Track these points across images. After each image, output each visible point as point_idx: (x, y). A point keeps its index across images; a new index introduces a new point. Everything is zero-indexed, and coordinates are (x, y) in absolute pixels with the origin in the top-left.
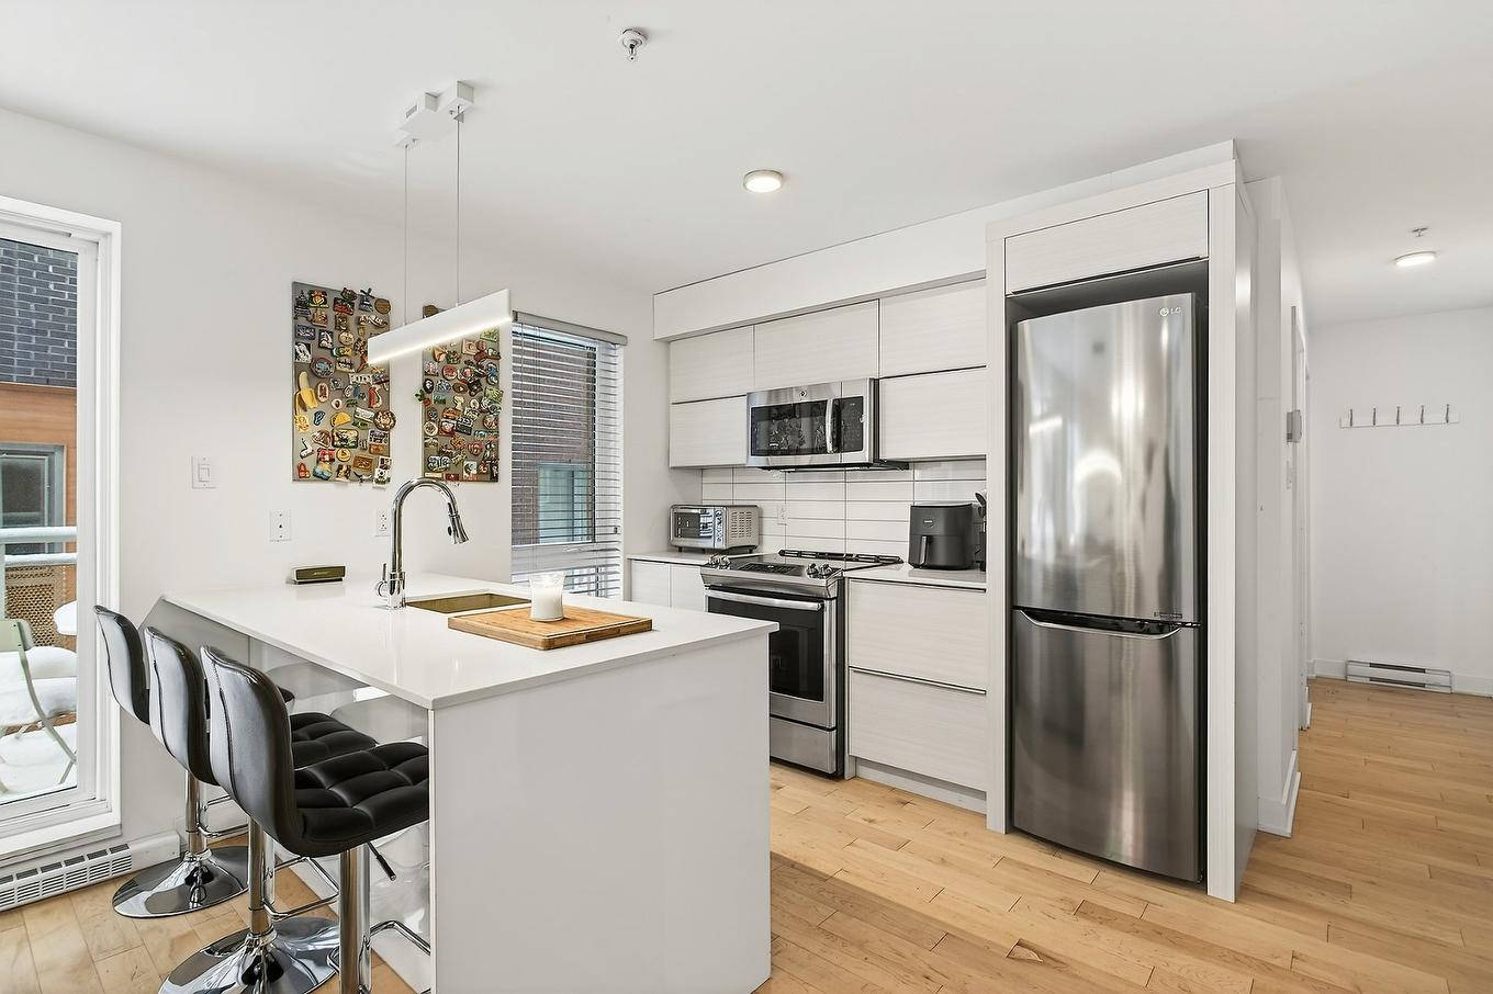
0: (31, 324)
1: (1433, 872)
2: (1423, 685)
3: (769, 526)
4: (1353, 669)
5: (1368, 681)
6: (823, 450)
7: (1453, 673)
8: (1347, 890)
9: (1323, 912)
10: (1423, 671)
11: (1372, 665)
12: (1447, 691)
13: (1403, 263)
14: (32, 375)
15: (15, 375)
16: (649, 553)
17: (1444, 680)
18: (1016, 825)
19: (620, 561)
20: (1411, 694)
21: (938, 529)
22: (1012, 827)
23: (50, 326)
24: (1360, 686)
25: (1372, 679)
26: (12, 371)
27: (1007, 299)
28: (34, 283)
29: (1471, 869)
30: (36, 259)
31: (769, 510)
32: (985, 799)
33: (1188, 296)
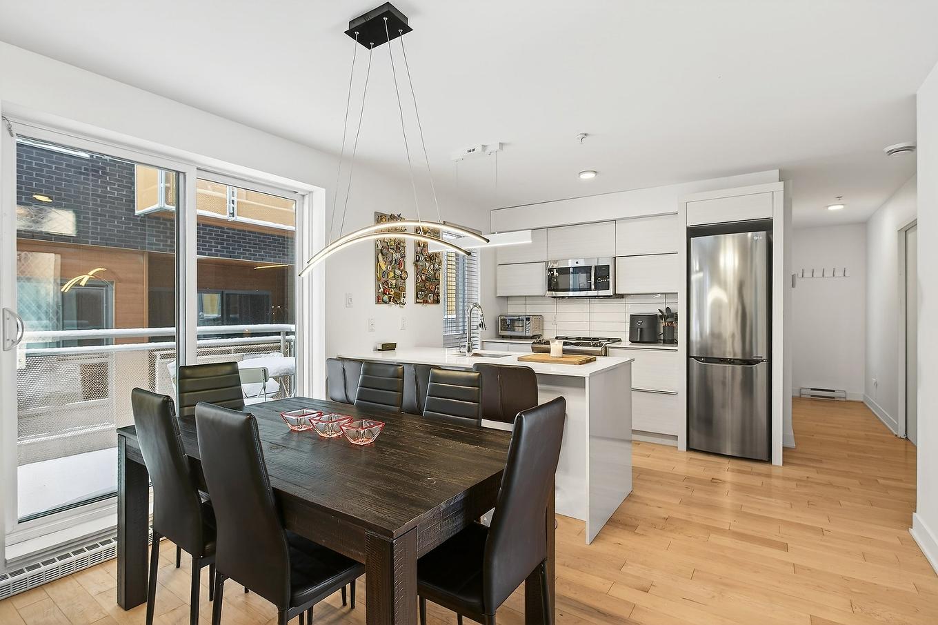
0: (98, 210)
1: (849, 456)
2: (834, 398)
3: (547, 325)
4: (804, 391)
5: (810, 397)
6: (589, 289)
7: (847, 392)
8: (821, 462)
9: (813, 467)
10: (834, 391)
11: (812, 389)
12: (844, 400)
13: (830, 208)
14: (99, 241)
15: (90, 241)
16: (492, 339)
17: (842, 395)
18: (691, 447)
19: (479, 343)
20: (830, 401)
21: (645, 325)
22: (689, 449)
23: (108, 211)
24: (805, 399)
25: (812, 396)
26: (88, 237)
27: (688, 228)
28: (99, 186)
29: (862, 454)
30: (100, 172)
31: (547, 317)
32: (677, 440)
33: (765, 232)
